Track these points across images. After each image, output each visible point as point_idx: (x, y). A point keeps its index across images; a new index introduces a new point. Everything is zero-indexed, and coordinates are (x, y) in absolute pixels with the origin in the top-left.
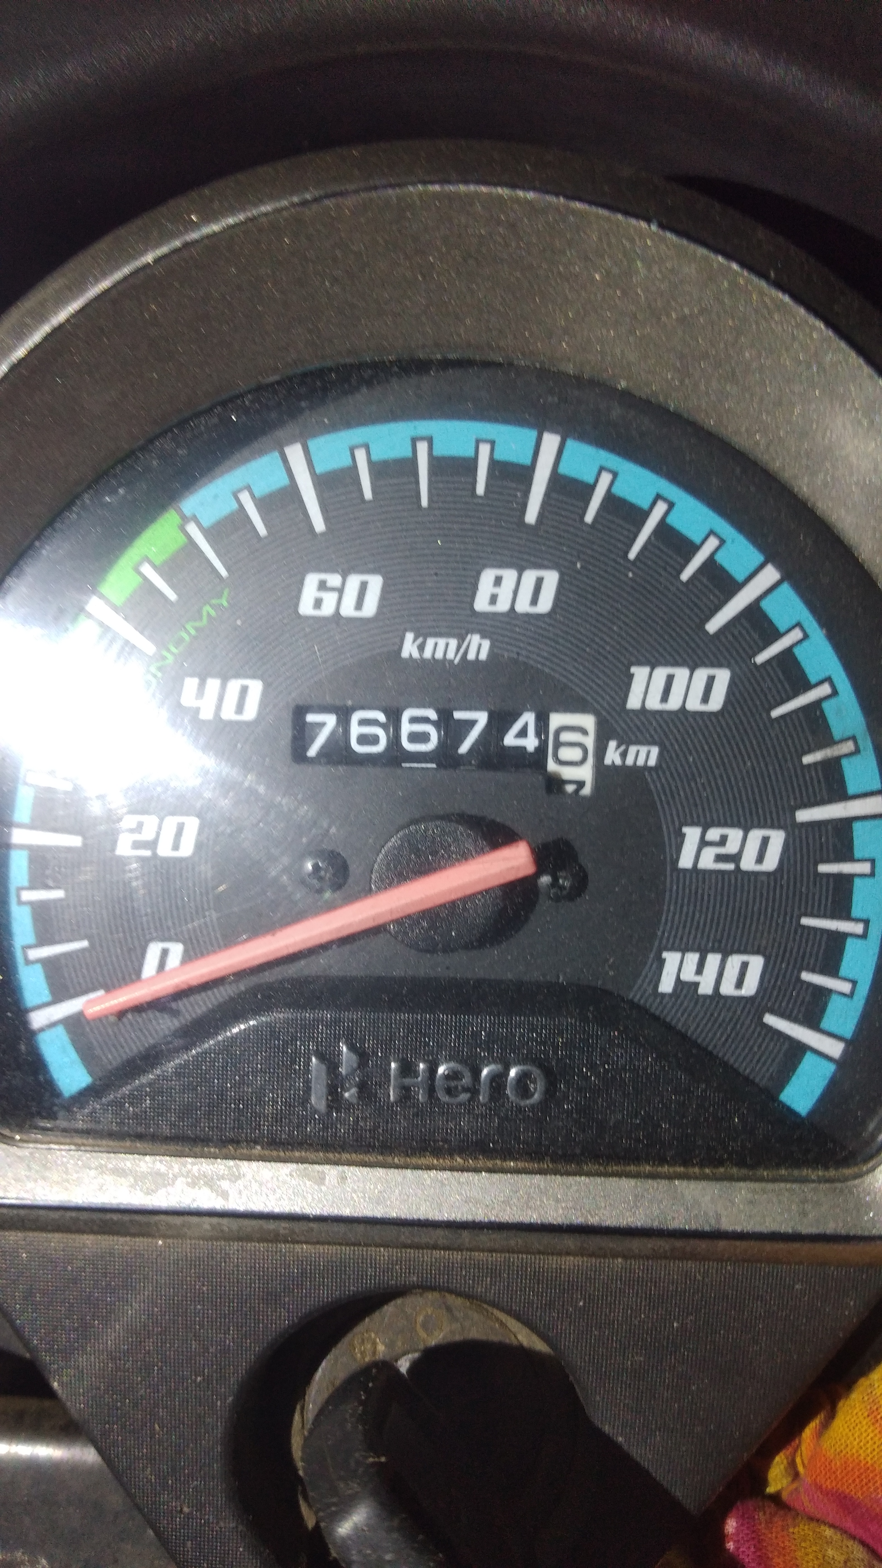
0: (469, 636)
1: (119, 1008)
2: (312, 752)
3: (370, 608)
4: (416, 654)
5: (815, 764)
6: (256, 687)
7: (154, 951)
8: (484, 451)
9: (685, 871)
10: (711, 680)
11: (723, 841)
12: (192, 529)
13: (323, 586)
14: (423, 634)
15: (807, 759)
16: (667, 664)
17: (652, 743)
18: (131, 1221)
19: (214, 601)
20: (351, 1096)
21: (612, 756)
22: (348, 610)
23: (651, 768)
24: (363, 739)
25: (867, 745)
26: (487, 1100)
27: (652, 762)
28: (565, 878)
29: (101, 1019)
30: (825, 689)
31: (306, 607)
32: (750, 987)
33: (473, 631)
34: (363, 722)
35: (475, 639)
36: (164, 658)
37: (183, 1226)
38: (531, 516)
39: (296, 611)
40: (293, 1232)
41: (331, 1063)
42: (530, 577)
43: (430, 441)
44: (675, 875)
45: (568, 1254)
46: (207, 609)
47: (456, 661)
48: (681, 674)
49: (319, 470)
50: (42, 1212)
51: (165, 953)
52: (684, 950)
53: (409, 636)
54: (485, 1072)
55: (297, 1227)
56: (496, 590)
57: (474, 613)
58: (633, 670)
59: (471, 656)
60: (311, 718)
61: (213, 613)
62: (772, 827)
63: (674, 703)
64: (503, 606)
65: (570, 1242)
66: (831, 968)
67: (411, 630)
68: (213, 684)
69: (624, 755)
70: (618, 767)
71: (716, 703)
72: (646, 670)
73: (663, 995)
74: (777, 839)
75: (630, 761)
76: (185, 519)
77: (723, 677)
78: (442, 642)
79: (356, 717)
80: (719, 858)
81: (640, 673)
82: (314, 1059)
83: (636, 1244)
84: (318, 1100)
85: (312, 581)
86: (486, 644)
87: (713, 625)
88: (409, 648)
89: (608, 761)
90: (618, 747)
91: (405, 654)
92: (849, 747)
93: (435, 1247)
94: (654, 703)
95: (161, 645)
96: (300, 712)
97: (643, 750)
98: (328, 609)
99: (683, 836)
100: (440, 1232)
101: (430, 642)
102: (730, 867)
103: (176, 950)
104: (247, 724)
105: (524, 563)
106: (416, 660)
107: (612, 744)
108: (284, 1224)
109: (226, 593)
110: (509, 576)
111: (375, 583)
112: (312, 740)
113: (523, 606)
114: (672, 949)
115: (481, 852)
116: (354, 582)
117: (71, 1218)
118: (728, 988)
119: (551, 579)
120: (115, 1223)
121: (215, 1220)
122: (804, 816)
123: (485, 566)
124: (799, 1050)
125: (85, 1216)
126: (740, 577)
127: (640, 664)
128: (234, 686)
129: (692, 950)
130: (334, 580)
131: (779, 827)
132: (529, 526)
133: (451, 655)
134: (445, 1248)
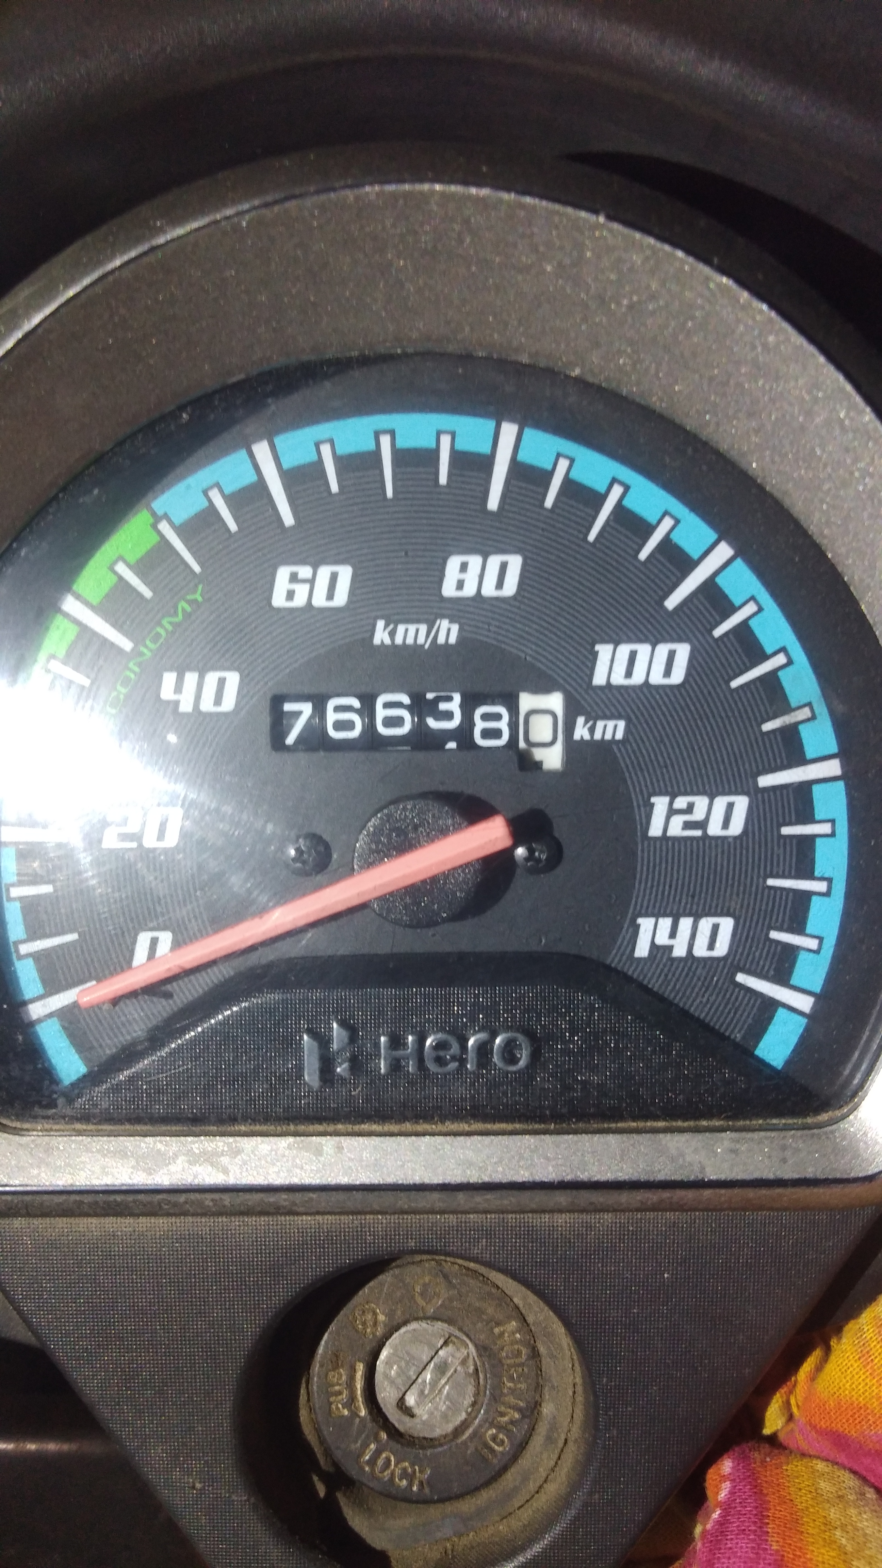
0: (438, 622)
1: (111, 996)
2: (290, 740)
3: (341, 598)
4: (387, 641)
5: (773, 731)
6: (233, 679)
7: (144, 940)
8: (445, 442)
9: (655, 839)
10: (672, 655)
11: (690, 809)
12: (164, 527)
13: (294, 578)
14: (392, 621)
15: (768, 727)
16: (629, 641)
17: (619, 717)
18: (134, 1201)
19: (189, 597)
20: (344, 1070)
21: (581, 732)
22: (320, 600)
23: (619, 741)
24: (340, 726)
25: (822, 710)
26: (474, 1068)
27: (619, 735)
28: (541, 852)
29: (95, 1008)
30: (781, 659)
31: (279, 600)
32: (722, 948)
33: (443, 616)
34: (338, 709)
35: (445, 624)
36: (141, 654)
37: (186, 1202)
38: (493, 503)
39: (270, 604)
40: (294, 1204)
41: (323, 1041)
42: (495, 562)
43: (392, 433)
44: (646, 843)
45: (561, 1211)
46: (183, 605)
47: (427, 646)
48: (644, 650)
49: (286, 466)
50: (46, 1197)
51: (154, 942)
52: (657, 915)
53: (381, 624)
54: (471, 1042)
55: (298, 1197)
56: (462, 576)
57: (443, 599)
58: (598, 647)
59: (441, 640)
60: (288, 707)
61: (188, 609)
62: (737, 793)
63: (638, 678)
64: (470, 590)
65: (562, 1198)
66: (798, 926)
67: (382, 617)
68: (191, 678)
69: (592, 730)
70: (587, 741)
71: (678, 676)
72: (609, 647)
73: (640, 959)
74: (742, 803)
75: (598, 736)
76: (157, 519)
77: (683, 651)
78: (412, 628)
79: (331, 704)
80: (687, 825)
81: (604, 651)
82: (305, 1037)
83: (625, 1198)
84: (311, 1076)
85: (283, 574)
86: (455, 628)
87: (672, 602)
88: (381, 636)
89: (577, 736)
90: (586, 722)
91: (377, 641)
92: (806, 713)
93: (433, 1212)
94: (618, 679)
95: (138, 641)
96: (278, 701)
97: (611, 724)
98: (300, 600)
99: (652, 806)
100: (436, 1196)
101: (401, 628)
102: (698, 833)
103: (165, 939)
104: (226, 715)
105: (487, 549)
106: (387, 647)
107: (581, 720)
108: (284, 1196)
109: (200, 587)
110: (475, 561)
111: (345, 573)
112: (290, 727)
113: (489, 590)
114: (647, 915)
115: (457, 828)
116: (324, 573)
117: (75, 1201)
118: (701, 950)
119: (515, 563)
120: (118, 1204)
121: (216, 1196)
122: (766, 781)
123: (451, 554)
124: (770, 1006)
125: (87, 1199)
126: (695, 555)
127: (603, 641)
128: (212, 678)
129: (665, 915)
130: (305, 572)
131: (743, 793)
132: (492, 513)
133: (421, 640)
134: (442, 1212)
